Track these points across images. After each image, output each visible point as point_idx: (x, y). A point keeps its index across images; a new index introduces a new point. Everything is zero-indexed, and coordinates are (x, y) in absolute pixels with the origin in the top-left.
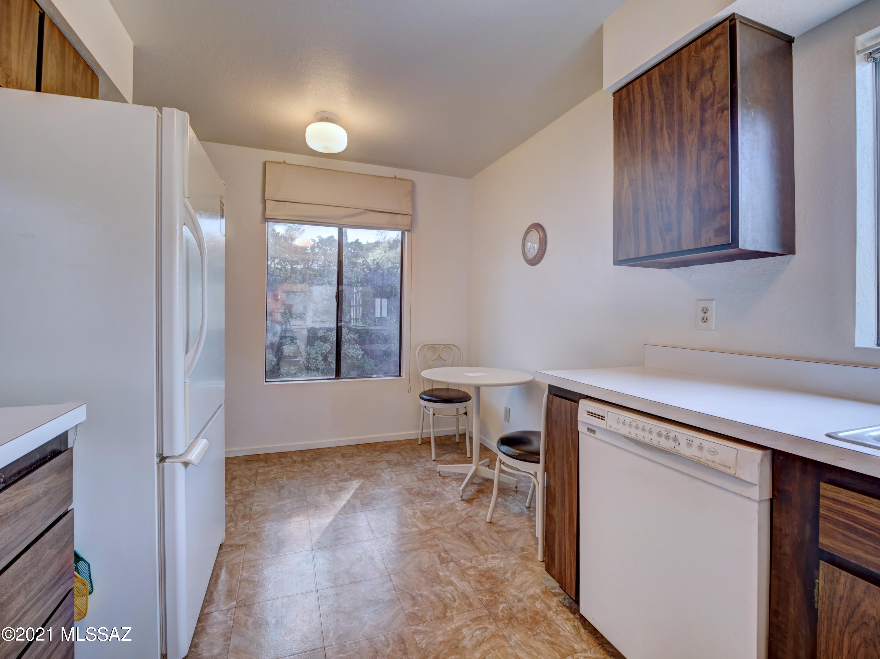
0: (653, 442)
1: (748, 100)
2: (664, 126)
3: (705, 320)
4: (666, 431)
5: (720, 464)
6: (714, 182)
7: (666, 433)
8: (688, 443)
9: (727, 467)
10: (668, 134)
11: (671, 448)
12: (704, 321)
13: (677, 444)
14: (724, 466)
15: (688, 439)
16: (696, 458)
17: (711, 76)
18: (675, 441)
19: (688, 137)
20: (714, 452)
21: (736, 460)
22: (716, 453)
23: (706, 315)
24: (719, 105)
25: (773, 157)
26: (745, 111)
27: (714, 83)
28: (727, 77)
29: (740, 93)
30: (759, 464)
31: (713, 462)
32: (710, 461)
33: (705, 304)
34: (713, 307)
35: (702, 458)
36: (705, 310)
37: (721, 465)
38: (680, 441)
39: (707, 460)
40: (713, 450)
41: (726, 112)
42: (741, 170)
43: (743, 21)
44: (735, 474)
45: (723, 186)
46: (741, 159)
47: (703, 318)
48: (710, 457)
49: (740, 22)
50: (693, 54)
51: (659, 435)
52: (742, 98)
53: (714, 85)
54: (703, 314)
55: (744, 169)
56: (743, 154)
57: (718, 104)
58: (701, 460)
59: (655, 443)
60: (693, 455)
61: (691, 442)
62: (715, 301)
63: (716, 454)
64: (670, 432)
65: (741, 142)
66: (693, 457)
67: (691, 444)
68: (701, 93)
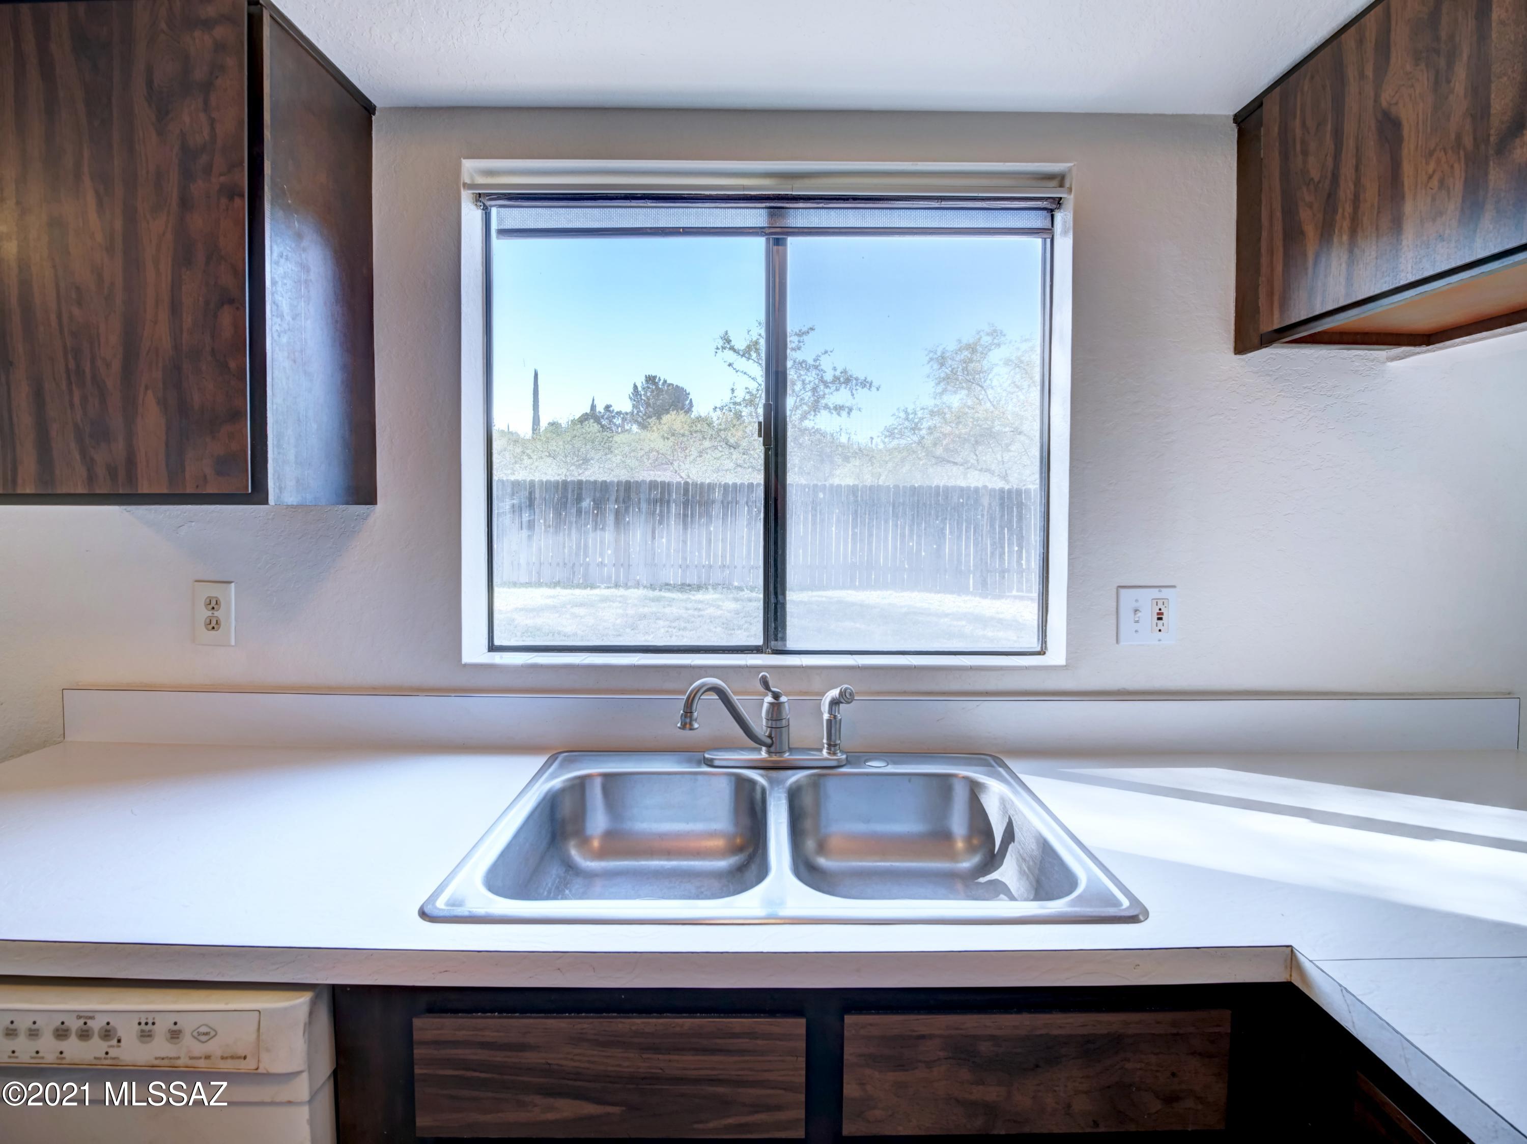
0: (43, 1058)
1: (287, 192)
2: (86, 169)
3: (213, 625)
4: (79, 1017)
5: (223, 1058)
6: (213, 349)
7: (82, 1021)
8: (142, 1031)
9: (239, 1058)
10: (97, 192)
11: (95, 1058)
12: (210, 627)
13: (114, 1042)
14: (232, 1057)
15: (143, 1022)
16: (166, 1062)
17: (206, 103)
18: (106, 1036)
19: (148, 223)
20: (206, 1034)
21: (258, 1036)
22: (213, 1033)
23: (216, 613)
24: (222, 179)
25: (337, 322)
26: (280, 214)
27: (212, 122)
28: (241, 123)
29: (270, 172)
30: (305, 1024)
31: (208, 1057)
32: (201, 1058)
33: (214, 591)
34: (231, 596)
35: (179, 1058)
36: (213, 603)
37: (227, 1058)
38: (121, 1033)
39: (191, 1058)
40: (204, 1029)
41: (237, 201)
42: (272, 337)
43: (275, 16)
44: (257, 1069)
45: (232, 365)
46: (273, 315)
47: (208, 621)
48: (198, 1049)
49: (271, 16)
50: (163, 26)
51: (61, 1033)
52: (274, 184)
53: (213, 128)
54: (209, 613)
55: (279, 336)
56: (277, 306)
57: (221, 175)
58: (179, 1063)
59: (49, 1057)
60: (156, 1058)
61: (150, 1026)
62: (233, 584)
63: (214, 1036)
64: (92, 1018)
65: (272, 279)
66: (157, 1062)
67: (150, 1031)
68: (181, 130)
